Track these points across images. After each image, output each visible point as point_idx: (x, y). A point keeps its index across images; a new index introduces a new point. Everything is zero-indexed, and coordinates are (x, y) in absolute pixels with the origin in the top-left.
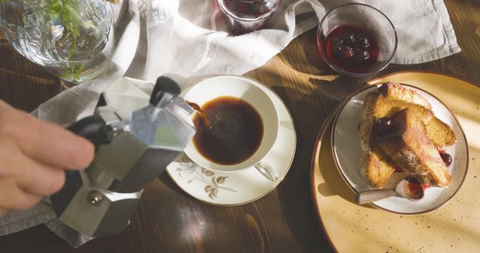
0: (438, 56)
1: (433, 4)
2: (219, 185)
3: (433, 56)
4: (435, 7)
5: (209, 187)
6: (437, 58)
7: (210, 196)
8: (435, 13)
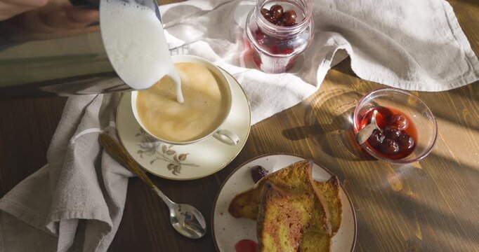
0: (466, 82)
1: (453, 33)
2: (181, 162)
3: (461, 82)
4: (454, 37)
5: (171, 165)
6: (465, 84)
7: (173, 173)
8: (456, 42)
